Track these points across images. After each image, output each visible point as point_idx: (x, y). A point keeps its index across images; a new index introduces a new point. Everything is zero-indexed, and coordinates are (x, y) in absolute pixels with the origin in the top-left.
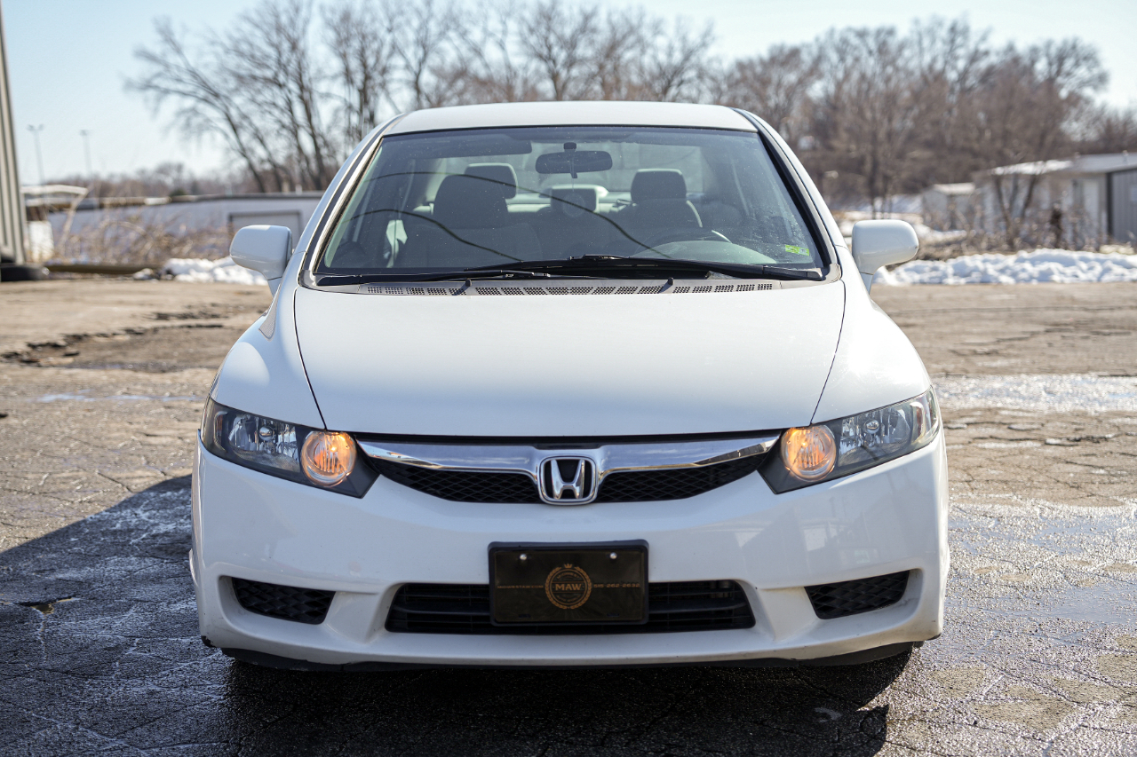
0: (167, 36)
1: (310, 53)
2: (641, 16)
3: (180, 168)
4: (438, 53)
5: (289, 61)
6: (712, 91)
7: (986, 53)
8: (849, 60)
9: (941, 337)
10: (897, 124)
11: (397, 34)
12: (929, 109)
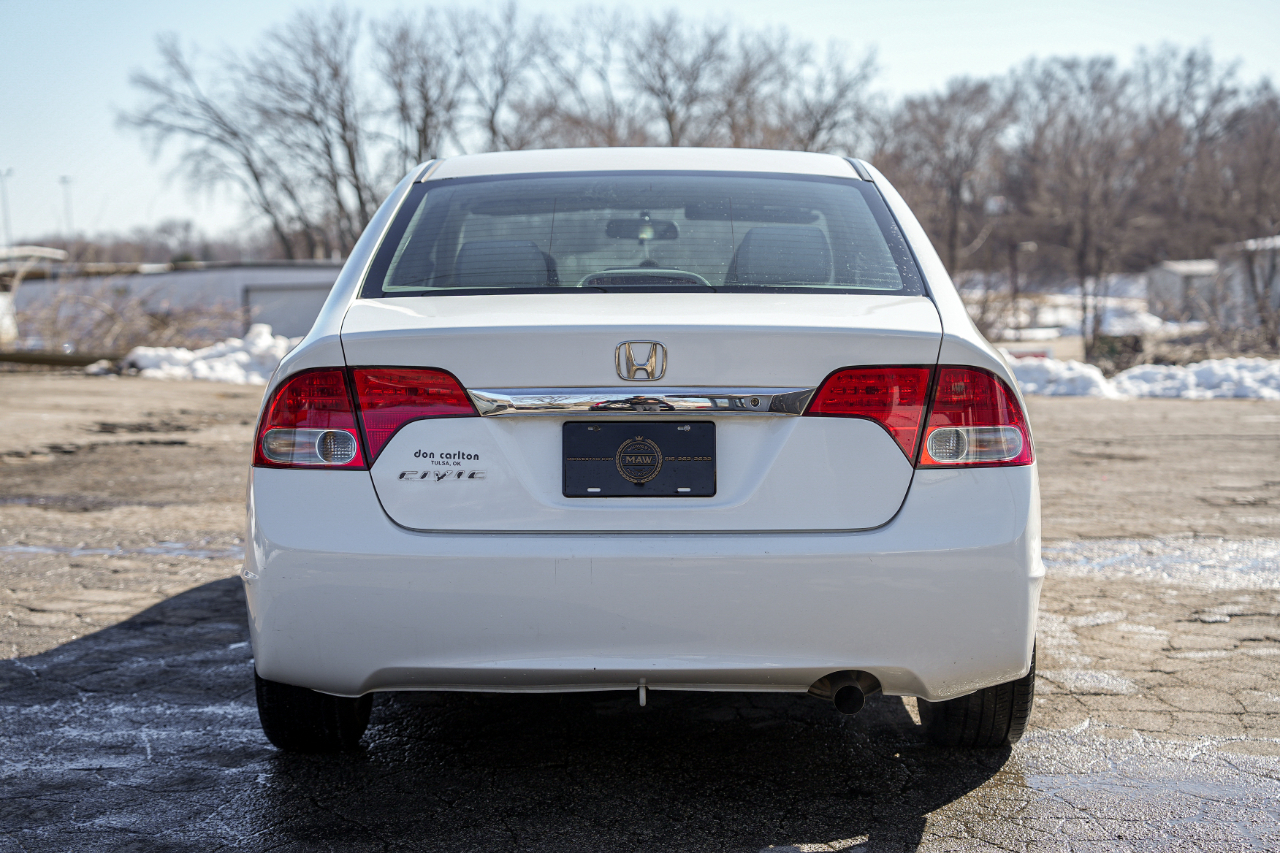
0: (173, 57)
1: (356, 81)
2: (784, 40)
3: (187, 226)
4: (520, 83)
5: (328, 91)
6: (874, 137)
7: (1234, 92)
8: (1054, 98)
9: (1184, 476)
10: (1115, 183)
11: (468, 60)
12: (1158, 163)
